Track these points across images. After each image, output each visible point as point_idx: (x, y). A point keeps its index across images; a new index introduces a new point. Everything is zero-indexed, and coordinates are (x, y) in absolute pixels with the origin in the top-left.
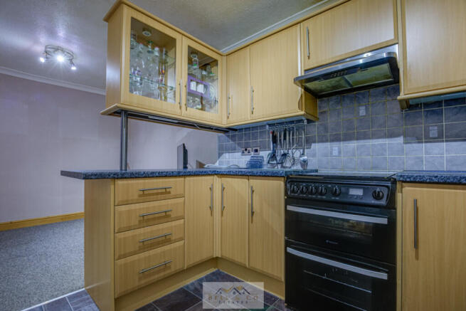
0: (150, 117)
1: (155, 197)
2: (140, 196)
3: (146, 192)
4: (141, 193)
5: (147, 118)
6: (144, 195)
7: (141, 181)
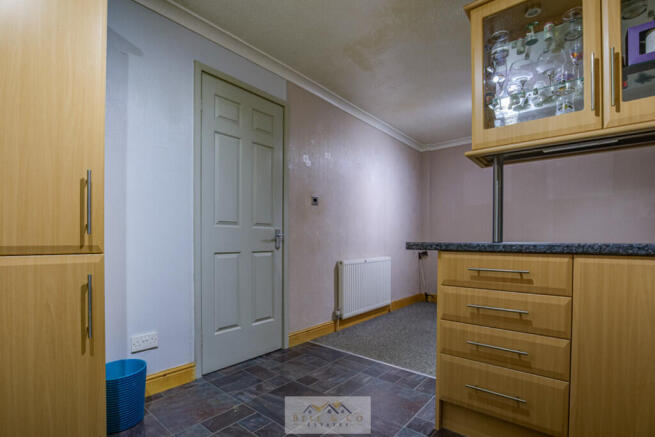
0: (545, 151)
1: (493, 283)
2: (473, 277)
3: (482, 274)
4: (476, 274)
5: (541, 153)
6: (479, 277)
7: (477, 257)
